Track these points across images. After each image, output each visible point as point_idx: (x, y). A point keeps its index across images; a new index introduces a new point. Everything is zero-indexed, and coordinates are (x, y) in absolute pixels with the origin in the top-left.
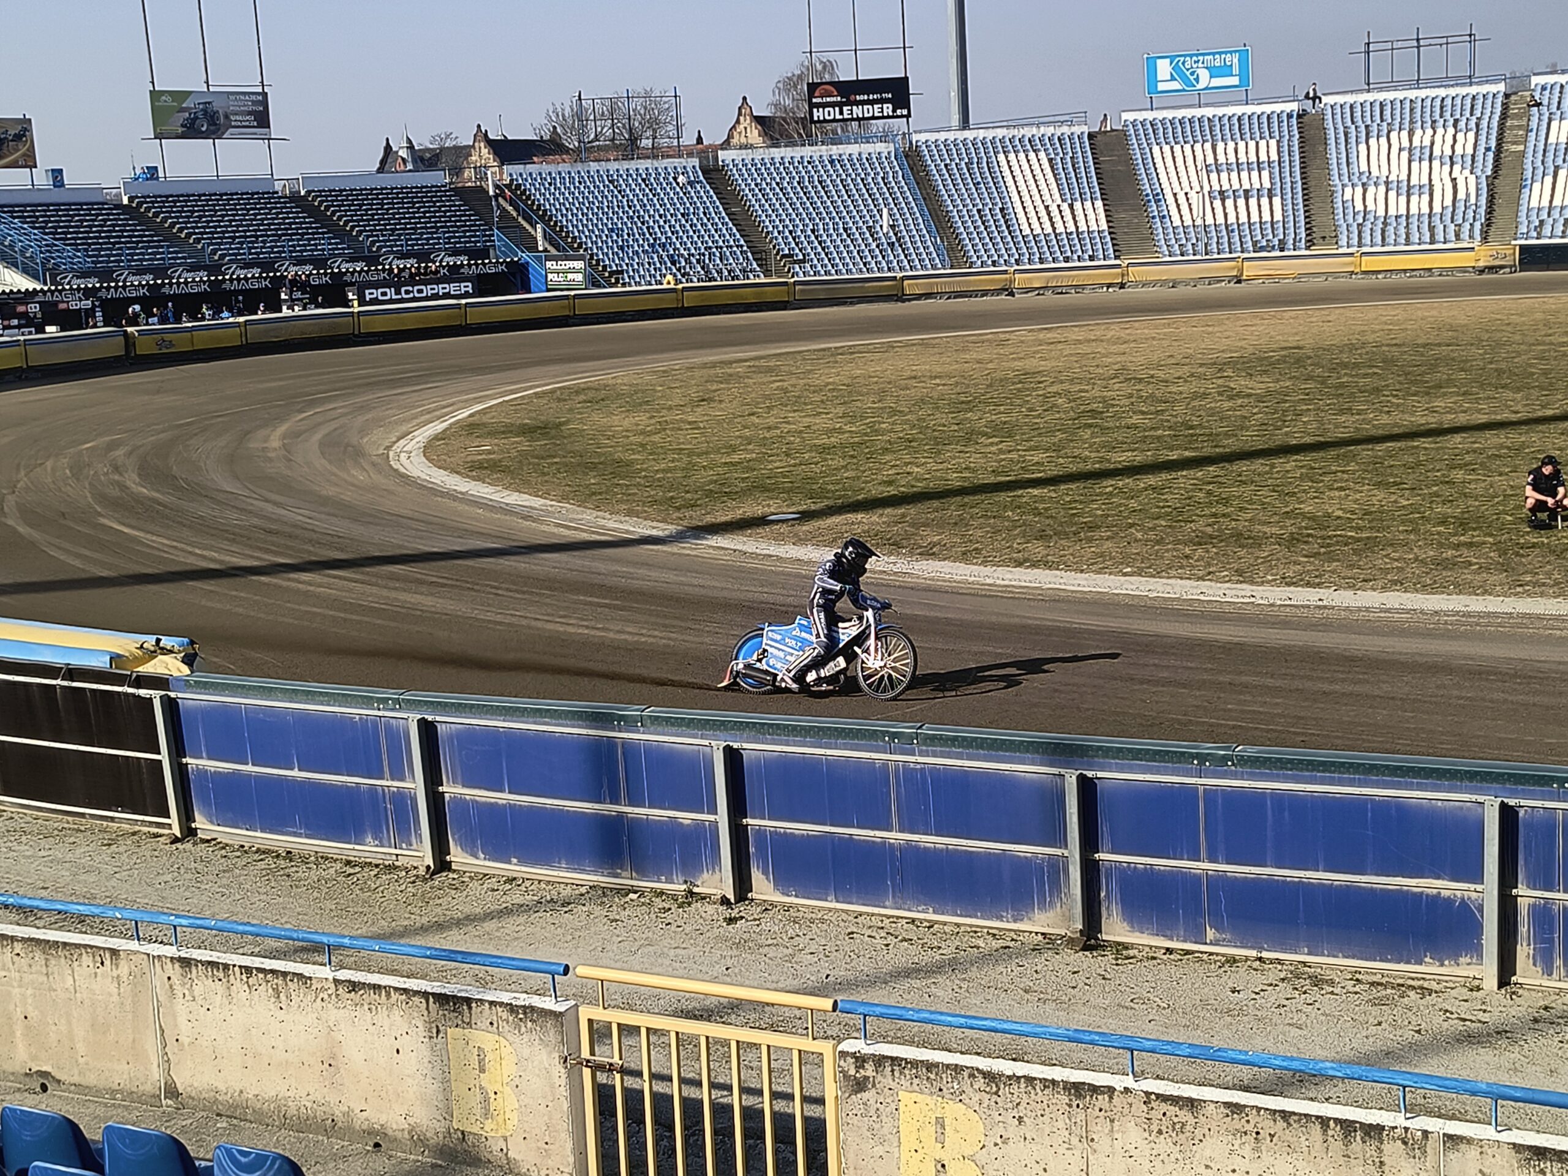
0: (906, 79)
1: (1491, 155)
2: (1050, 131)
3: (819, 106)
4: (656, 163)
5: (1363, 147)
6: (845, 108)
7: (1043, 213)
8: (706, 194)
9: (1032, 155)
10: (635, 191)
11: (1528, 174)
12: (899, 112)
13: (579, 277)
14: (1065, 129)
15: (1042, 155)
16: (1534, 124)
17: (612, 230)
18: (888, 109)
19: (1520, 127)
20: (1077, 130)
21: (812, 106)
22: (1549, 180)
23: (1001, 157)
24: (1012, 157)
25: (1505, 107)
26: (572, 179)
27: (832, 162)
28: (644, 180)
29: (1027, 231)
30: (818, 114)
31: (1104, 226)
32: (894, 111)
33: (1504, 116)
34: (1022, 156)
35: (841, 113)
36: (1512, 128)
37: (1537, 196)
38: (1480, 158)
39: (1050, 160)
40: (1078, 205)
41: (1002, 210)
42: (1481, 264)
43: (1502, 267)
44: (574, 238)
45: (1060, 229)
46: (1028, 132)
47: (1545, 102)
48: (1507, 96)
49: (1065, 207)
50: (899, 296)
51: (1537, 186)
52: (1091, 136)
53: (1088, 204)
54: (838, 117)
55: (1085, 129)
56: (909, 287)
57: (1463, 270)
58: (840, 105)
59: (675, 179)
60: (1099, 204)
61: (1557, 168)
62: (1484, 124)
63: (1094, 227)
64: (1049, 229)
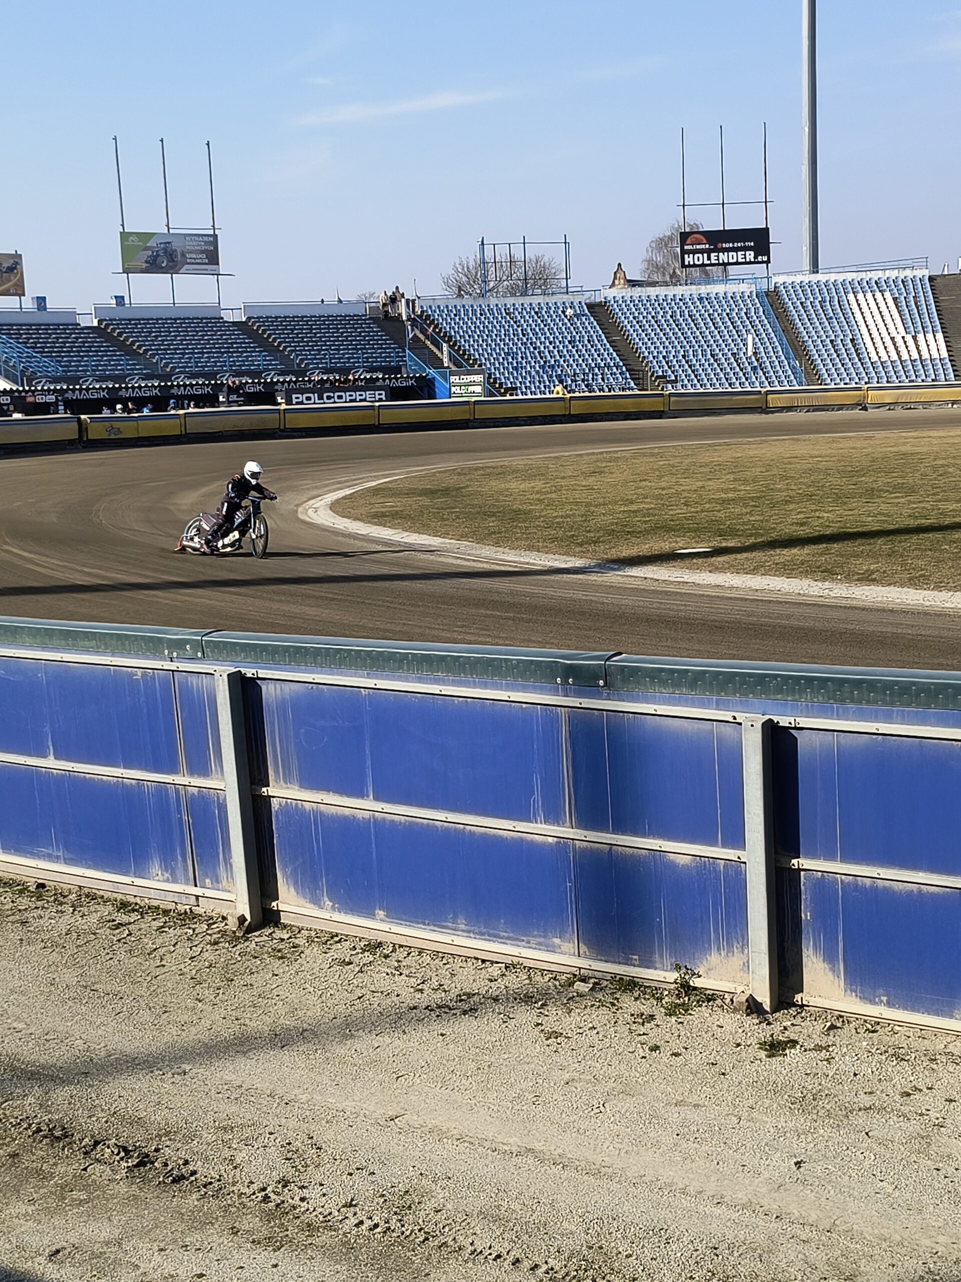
0: (767, 229)
2: (894, 274)
3: (689, 252)
4: (547, 299)
6: (713, 255)
7: (889, 343)
8: (591, 326)
9: (878, 295)
10: (529, 322)
12: (760, 259)
13: (478, 389)
14: (908, 273)
15: (887, 295)
17: (508, 354)
18: (750, 255)
20: (919, 273)
21: (684, 253)
23: (851, 296)
24: (860, 296)
26: (474, 312)
27: (701, 299)
28: (536, 313)
29: (875, 358)
30: (688, 259)
31: (945, 354)
32: (755, 257)
34: (869, 295)
35: (709, 259)
39: (895, 299)
40: (921, 337)
41: (852, 340)
44: (476, 360)
45: (905, 356)
46: (875, 276)
49: (909, 338)
50: (765, 409)
52: (931, 279)
53: (930, 336)
54: (706, 262)
55: (926, 273)
56: (773, 401)
58: (709, 252)
59: (563, 312)
60: (940, 336)
63: (935, 355)
64: (895, 357)
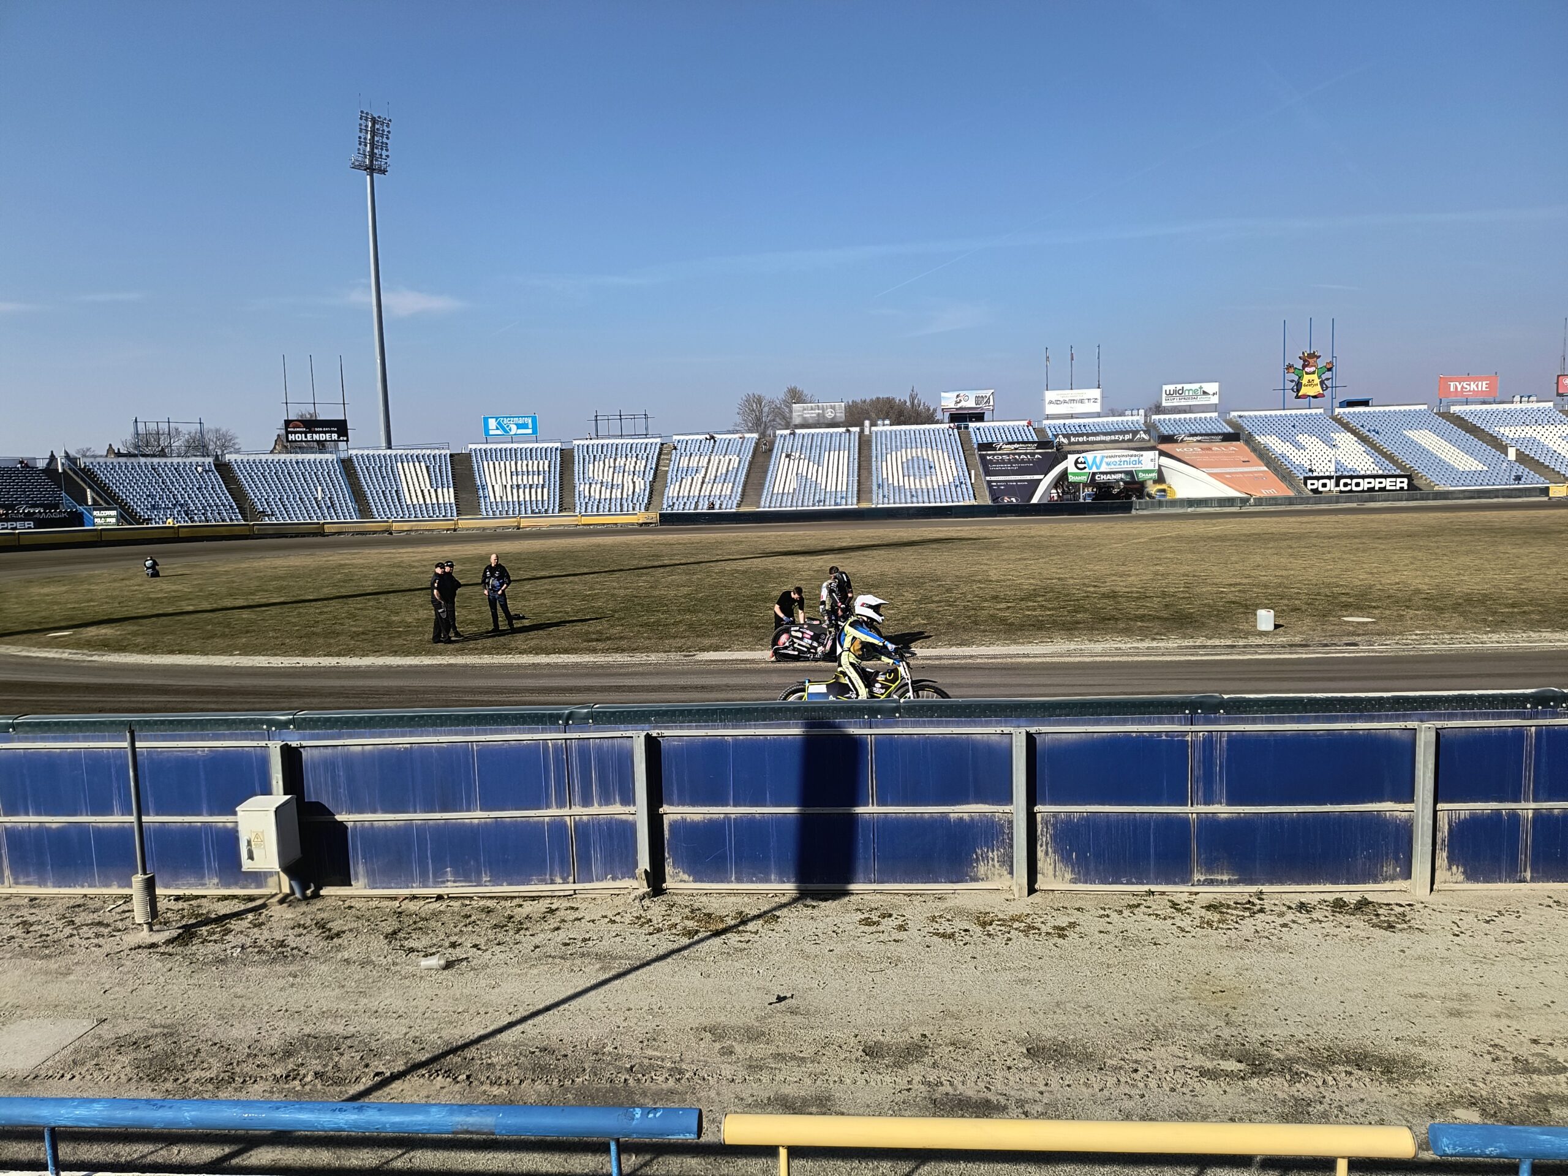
0: (345, 421)
1: (652, 471)
2: (428, 452)
3: (292, 433)
4: (184, 460)
5: (591, 466)
6: (308, 435)
7: (419, 494)
8: (216, 478)
9: (417, 464)
10: (168, 475)
11: (669, 481)
12: (341, 438)
13: (113, 520)
14: (437, 452)
15: (423, 464)
16: (673, 459)
18: (335, 436)
19: (667, 459)
20: (443, 452)
21: (287, 433)
22: (678, 484)
23: (399, 464)
24: (405, 464)
25: (661, 449)
27: (297, 463)
28: (175, 469)
29: (409, 502)
30: (291, 437)
31: (453, 500)
32: (339, 437)
33: (660, 454)
34: (411, 464)
35: (306, 437)
36: (663, 459)
37: (672, 491)
38: (647, 472)
39: (427, 467)
40: (439, 490)
41: (396, 491)
42: (641, 521)
43: (651, 523)
45: (428, 501)
46: (416, 452)
47: (679, 448)
48: (662, 444)
49: (432, 491)
50: (323, 534)
51: (672, 486)
52: (451, 456)
53: (445, 490)
54: (304, 439)
55: (448, 452)
56: (327, 529)
57: (633, 524)
58: (306, 433)
59: (196, 469)
60: (451, 490)
61: (682, 478)
62: (650, 457)
63: (447, 501)
64: (421, 501)
